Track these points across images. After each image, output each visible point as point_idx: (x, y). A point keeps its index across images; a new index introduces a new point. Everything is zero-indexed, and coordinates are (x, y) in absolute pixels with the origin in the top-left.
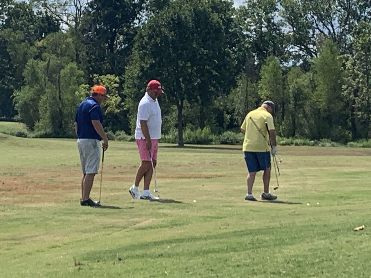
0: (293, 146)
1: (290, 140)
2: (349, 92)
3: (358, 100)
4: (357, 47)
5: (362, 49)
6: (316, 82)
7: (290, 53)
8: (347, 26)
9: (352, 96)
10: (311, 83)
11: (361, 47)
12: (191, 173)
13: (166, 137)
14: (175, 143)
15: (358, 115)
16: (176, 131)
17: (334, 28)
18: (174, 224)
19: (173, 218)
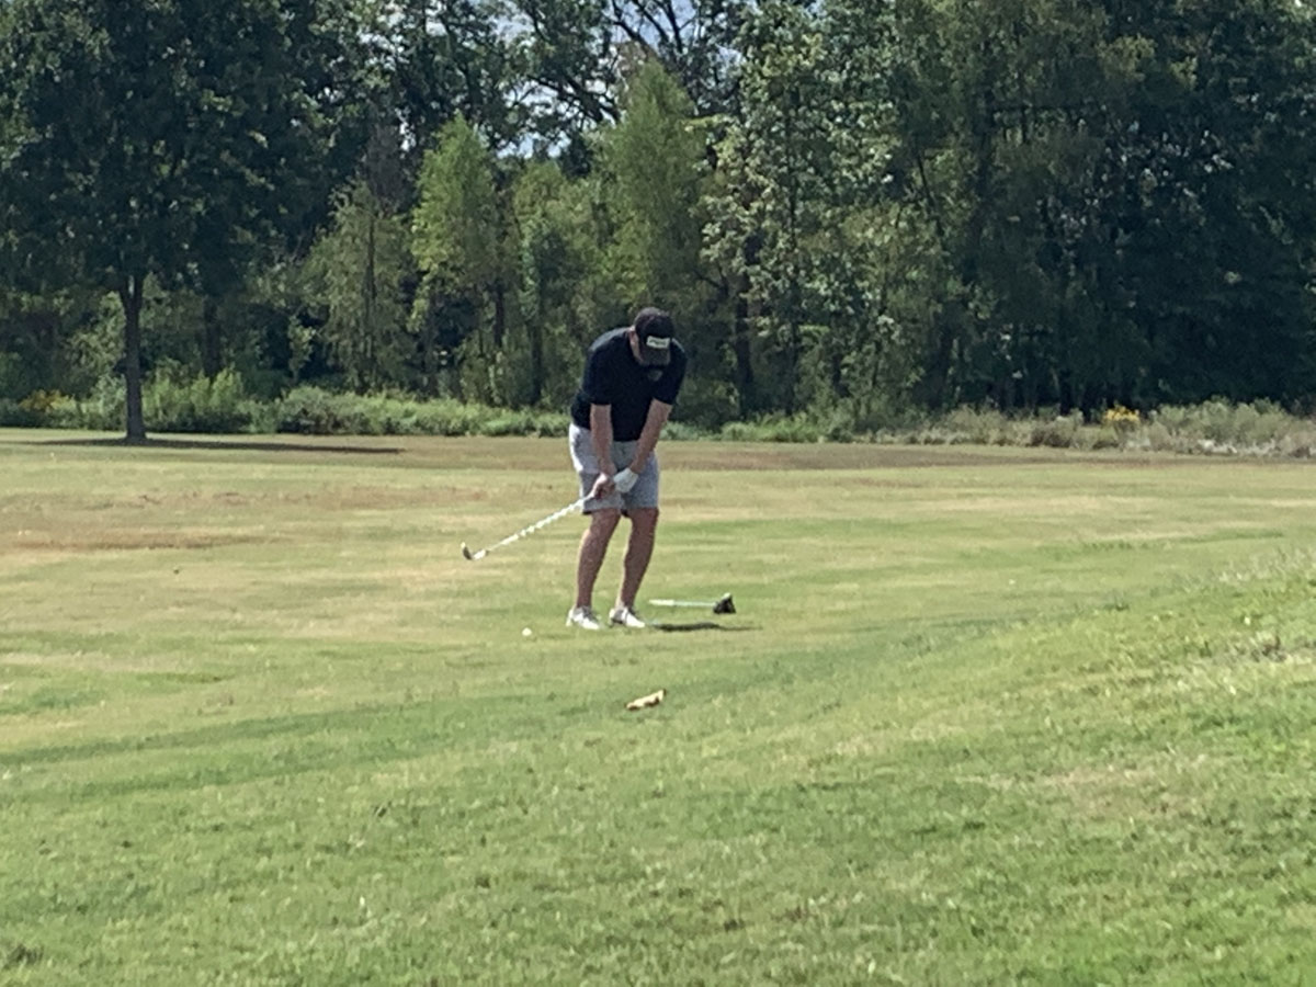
0: (533, 438)
1: (521, 418)
2: (727, 246)
3: (757, 275)
4: (755, 90)
5: (772, 99)
6: (612, 210)
7: (524, 111)
8: (722, 16)
9: (737, 261)
10: (595, 217)
11: (768, 89)
12: (143, 531)
13: (84, 407)
14: (117, 430)
15: (761, 329)
16: (119, 386)
17: (679, 23)
18: (46, 702)
19: (46, 682)
